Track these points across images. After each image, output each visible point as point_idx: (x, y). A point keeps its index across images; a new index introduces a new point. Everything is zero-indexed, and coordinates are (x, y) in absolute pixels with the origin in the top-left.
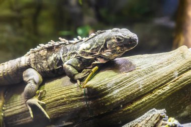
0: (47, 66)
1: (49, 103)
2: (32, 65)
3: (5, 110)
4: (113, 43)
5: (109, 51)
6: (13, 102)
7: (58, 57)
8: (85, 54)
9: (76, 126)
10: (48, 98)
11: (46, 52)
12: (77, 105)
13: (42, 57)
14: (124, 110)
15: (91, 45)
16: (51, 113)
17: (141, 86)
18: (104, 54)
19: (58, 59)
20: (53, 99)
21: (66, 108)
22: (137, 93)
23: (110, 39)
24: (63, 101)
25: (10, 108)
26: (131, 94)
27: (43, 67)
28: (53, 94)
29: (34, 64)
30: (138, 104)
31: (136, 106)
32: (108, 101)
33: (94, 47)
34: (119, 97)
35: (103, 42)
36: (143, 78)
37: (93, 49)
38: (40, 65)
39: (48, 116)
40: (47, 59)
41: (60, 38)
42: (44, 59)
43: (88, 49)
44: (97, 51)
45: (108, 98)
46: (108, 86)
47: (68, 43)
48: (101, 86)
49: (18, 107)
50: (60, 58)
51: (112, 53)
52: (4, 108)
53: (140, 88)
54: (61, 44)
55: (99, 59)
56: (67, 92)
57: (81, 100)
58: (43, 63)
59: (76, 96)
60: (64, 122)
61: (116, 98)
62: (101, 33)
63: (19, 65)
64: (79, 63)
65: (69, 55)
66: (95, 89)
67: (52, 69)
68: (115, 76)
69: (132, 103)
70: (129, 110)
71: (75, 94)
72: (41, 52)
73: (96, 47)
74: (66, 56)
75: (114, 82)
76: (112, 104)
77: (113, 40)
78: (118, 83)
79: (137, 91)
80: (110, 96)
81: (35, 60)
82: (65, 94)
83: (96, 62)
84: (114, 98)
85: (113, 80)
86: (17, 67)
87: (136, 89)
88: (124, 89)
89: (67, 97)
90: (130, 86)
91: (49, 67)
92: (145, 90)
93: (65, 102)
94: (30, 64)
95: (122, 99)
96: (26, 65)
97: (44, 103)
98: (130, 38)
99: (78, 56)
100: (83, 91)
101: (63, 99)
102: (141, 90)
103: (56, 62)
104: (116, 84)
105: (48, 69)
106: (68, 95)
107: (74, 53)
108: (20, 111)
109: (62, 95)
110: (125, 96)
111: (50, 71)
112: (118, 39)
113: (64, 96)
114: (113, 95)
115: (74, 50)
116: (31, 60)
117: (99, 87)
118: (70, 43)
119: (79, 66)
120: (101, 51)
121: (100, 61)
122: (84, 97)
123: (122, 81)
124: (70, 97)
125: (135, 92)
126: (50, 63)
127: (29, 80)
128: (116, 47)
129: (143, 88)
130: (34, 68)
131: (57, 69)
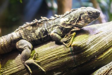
0: (36, 37)
1: (43, 61)
2: (23, 37)
3: (3, 72)
4: (86, 16)
5: (83, 22)
6: (9, 65)
7: (44, 29)
8: (65, 25)
9: (64, 74)
10: (41, 58)
11: (32, 27)
12: (66, 59)
13: (29, 31)
14: (98, 59)
15: (69, 19)
16: (46, 67)
17: (107, 42)
18: (79, 24)
19: (43, 31)
20: (46, 58)
21: (58, 63)
22: (106, 46)
23: (83, 13)
24: (55, 58)
25: (7, 70)
26: (102, 48)
27: (32, 37)
28: (45, 54)
29: (25, 36)
30: (107, 54)
31: (106, 55)
32: (88, 54)
33: (72, 19)
34: (95, 51)
35: (78, 16)
36: (106, 37)
37: (71, 21)
38: (30, 36)
39: (43, 70)
40: (34, 32)
41: (41, 17)
42: (32, 32)
43: (67, 22)
44: (74, 22)
45: (88, 51)
46: (87, 44)
47: (48, 20)
48: (83, 44)
49: (15, 68)
50: (46, 30)
51: (85, 22)
52: (1, 71)
53: (107, 43)
54: (42, 21)
55: (75, 28)
56: (57, 52)
57: (69, 55)
58: (32, 35)
59: (64, 53)
60: (54, 73)
61: (93, 51)
62: (74, 10)
63: (12, 38)
64: (62, 31)
65: (52, 27)
66: (79, 46)
67: (39, 38)
68: (89, 38)
69: (102, 54)
70: (101, 58)
71: (64, 52)
72: (28, 28)
73: (73, 20)
74: (50, 28)
75: (90, 41)
76: (90, 56)
77: (86, 14)
78: (92, 41)
79: (106, 45)
80: (89, 51)
81: (25, 34)
82: (55, 53)
83: (73, 30)
84: (92, 52)
85: (89, 39)
86: (11, 40)
87: (105, 44)
88: (97, 45)
89: (58, 55)
90: (100, 43)
91: (37, 37)
92: (110, 44)
93: (56, 58)
94: (22, 37)
95: (97, 52)
96: (19, 37)
97: (39, 61)
98: (97, 12)
99: (60, 27)
100: (69, 49)
101: (54, 56)
102: (108, 45)
103: (42, 33)
104: (91, 42)
105: (37, 39)
106: (58, 53)
107: (56, 26)
108: (17, 70)
109: (54, 54)
110: (99, 49)
111: (38, 40)
112: (89, 13)
113: (55, 54)
114: (91, 50)
115: (55, 23)
116: (22, 34)
117: (82, 45)
118: (50, 20)
119: (61, 33)
120: (77, 22)
121: (76, 29)
122: (70, 53)
123: (94, 40)
124: (60, 54)
125: (104, 46)
126: (37, 34)
127: (25, 47)
128: (88, 18)
129: (108, 43)
130: (25, 39)
131: (43, 38)
